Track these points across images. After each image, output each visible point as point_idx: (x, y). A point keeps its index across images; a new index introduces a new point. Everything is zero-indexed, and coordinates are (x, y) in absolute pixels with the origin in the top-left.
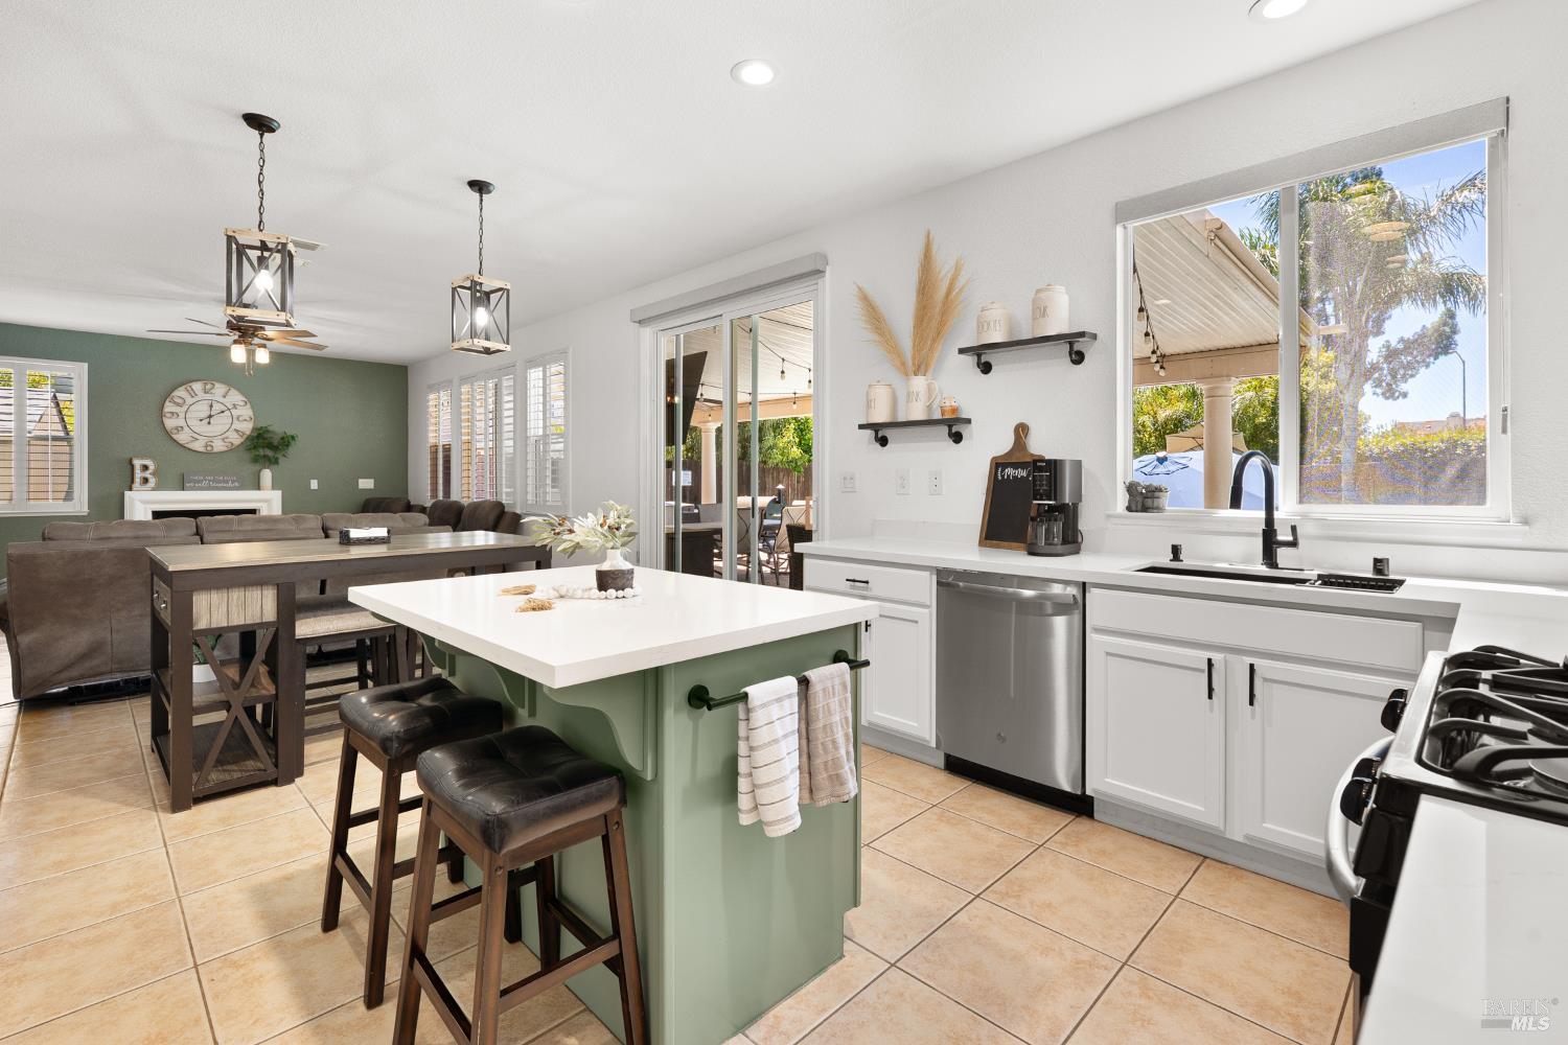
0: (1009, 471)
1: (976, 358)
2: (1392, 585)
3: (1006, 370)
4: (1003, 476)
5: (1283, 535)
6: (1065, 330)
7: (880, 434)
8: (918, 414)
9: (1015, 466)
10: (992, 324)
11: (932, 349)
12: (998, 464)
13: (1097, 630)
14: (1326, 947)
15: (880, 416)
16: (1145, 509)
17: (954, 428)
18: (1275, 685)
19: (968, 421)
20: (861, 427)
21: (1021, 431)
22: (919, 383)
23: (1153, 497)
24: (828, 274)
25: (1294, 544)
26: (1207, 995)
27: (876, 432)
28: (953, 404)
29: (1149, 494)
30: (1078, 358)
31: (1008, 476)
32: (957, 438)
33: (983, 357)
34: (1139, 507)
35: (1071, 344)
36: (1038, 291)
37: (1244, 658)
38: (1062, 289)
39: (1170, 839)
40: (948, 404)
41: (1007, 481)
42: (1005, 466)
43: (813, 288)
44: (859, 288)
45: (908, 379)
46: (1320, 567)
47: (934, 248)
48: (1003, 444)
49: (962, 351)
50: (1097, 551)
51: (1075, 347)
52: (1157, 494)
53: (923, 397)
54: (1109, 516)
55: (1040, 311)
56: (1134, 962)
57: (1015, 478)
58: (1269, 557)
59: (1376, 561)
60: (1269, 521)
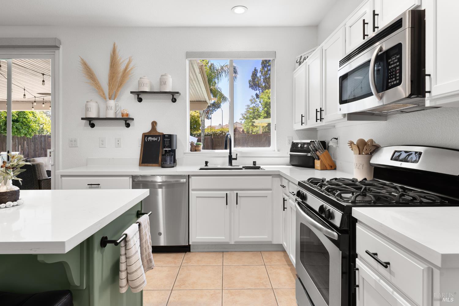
0: (150, 138)
1: (137, 96)
2: (258, 168)
3: (147, 102)
4: (147, 140)
5: (234, 156)
6: (171, 91)
7: (91, 122)
8: (111, 115)
9: (152, 136)
10: (145, 84)
11: (117, 90)
12: (145, 136)
13: (193, 190)
14: (258, 264)
15: (93, 115)
16: (196, 151)
17: (127, 121)
18: (242, 198)
19: (133, 119)
20: (82, 119)
21: (154, 124)
22: (112, 103)
23: (198, 147)
24: (61, 49)
25: (236, 159)
26: (244, 287)
27: (90, 122)
28: (127, 112)
29: (197, 146)
30: (174, 100)
31: (150, 140)
32: (128, 125)
33: (139, 96)
34: (194, 150)
35: (173, 96)
36: (162, 76)
37: (235, 191)
38: (170, 76)
39: (214, 250)
40: (125, 112)
41: (149, 142)
42: (148, 136)
43: (53, 53)
44: (81, 59)
45: (107, 101)
46: (242, 165)
47: (117, 51)
48: (147, 128)
49: (132, 92)
50: (181, 165)
51: (174, 96)
52: (199, 146)
53: (113, 108)
54: (185, 153)
55: (162, 82)
56: (224, 288)
57: (152, 141)
58: (230, 163)
59: (254, 162)
60: (230, 153)
